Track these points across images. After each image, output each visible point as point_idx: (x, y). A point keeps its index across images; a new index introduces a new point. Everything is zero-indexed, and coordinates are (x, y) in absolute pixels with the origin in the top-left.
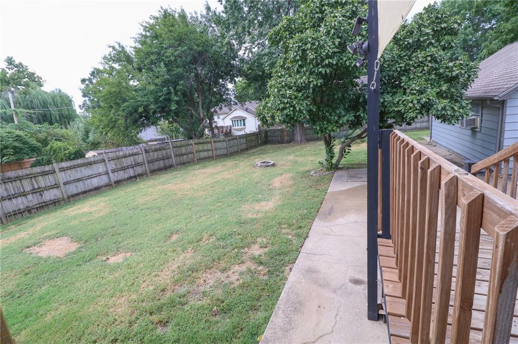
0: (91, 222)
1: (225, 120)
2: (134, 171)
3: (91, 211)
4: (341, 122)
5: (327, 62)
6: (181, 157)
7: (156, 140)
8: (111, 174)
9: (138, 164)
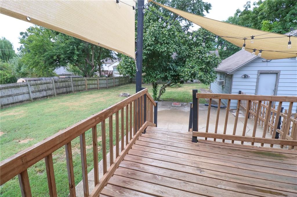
0: (13, 121)
1: (109, 67)
2: (46, 93)
3: (15, 114)
4: (157, 78)
5: (148, 48)
6: (78, 87)
7: (65, 75)
8: (31, 94)
9: (49, 89)
